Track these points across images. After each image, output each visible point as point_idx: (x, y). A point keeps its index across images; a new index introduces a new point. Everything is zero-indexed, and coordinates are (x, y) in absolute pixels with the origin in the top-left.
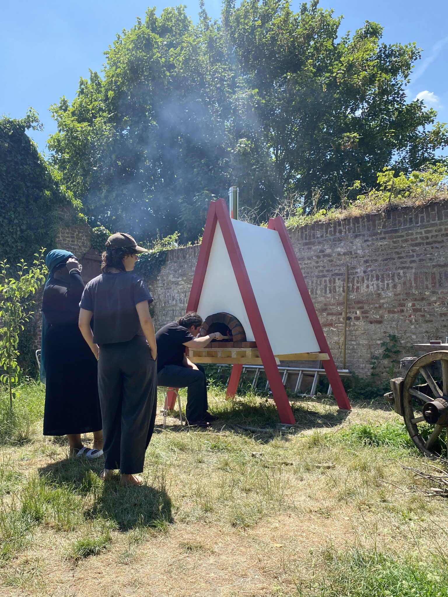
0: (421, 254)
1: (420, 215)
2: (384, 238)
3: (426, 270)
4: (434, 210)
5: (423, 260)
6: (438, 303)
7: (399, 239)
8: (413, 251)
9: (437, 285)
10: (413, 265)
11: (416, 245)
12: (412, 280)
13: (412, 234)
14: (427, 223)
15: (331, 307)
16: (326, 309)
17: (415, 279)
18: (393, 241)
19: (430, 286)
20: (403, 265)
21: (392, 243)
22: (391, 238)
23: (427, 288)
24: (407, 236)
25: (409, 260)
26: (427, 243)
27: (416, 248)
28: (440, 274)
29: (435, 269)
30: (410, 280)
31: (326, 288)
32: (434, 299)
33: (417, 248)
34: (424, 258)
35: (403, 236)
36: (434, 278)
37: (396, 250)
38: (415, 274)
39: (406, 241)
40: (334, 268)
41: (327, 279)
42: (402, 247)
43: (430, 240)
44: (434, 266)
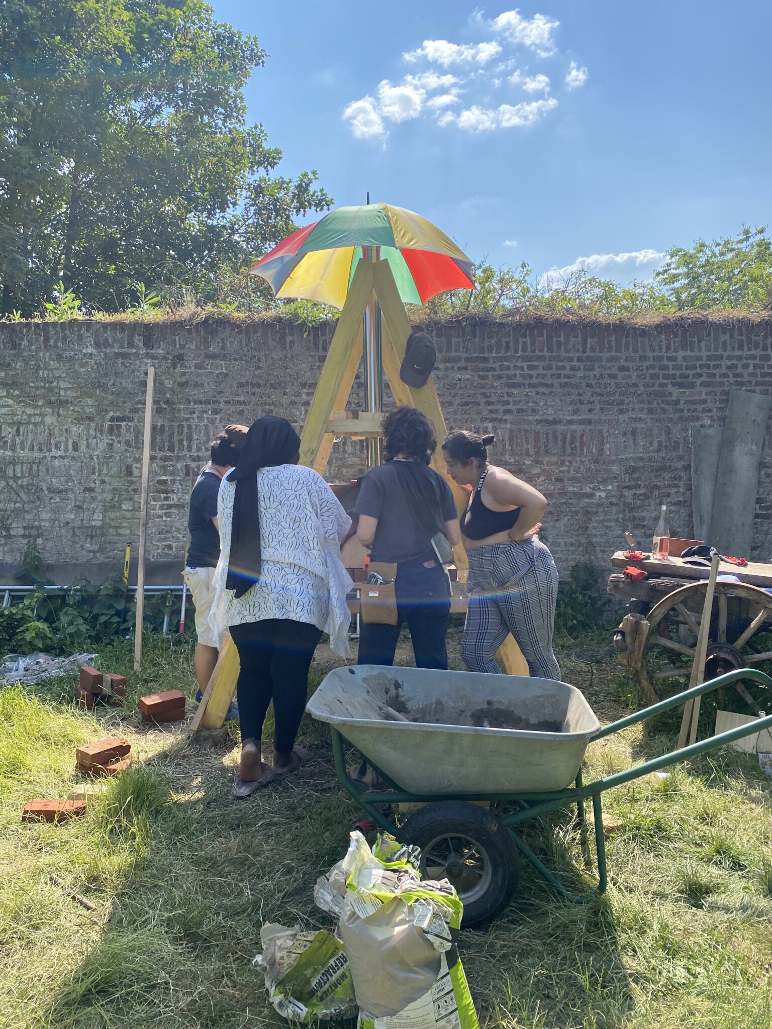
0: (520, 401)
1: (521, 340)
2: (466, 369)
3: (526, 427)
4: (541, 335)
5: (523, 411)
6: (542, 478)
7: (487, 373)
8: (509, 395)
9: (542, 450)
10: (508, 417)
11: (514, 386)
12: (507, 439)
13: (509, 368)
14: (531, 354)
17: (511, 439)
18: (479, 376)
19: (532, 452)
21: (476, 378)
22: (476, 369)
23: (528, 454)
24: (501, 370)
25: (501, 408)
26: (530, 386)
27: (513, 390)
28: (547, 435)
29: (539, 427)
30: (503, 440)
32: (536, 471)
33: (515, 391)
34: (525, 408)
35: (494, 369)
36: (537, 440)
38: (511, 431)
39: (500, 377)
42: (492, 386)
43: (534, 381)
44: (539, 422)
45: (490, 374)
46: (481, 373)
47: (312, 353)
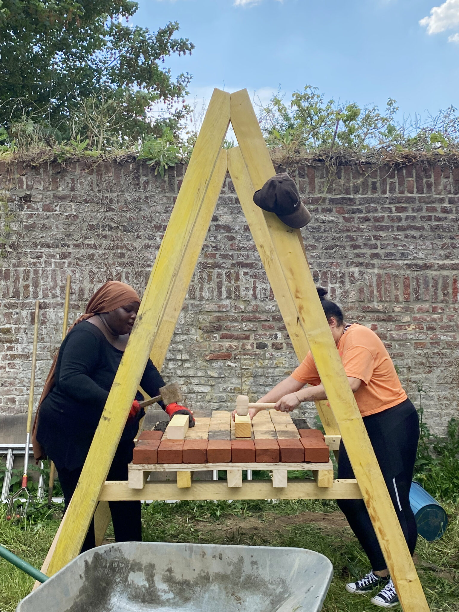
0: (388, 244)
1: (389, 181)
2: (330, 211)
3: (394, 271)
4: (410, 175)
5: (392, 254)
6: (413, 327)
7: (353, 215)
8: (376, 238)
9: (413, 297)
10: (375, 261)
11: (381, 229)
12: (374, 284)
13: (376, 210)
14: (400, 195)
15: (229, 324)
16: (218, 329)
17: (379, 285)
18: (344, 218)
19: (401, 299)
20: (361, 260)
21: (341, 220)
22: (341, 212)
23: (397, 301)
24: (369, 212)
25: (369, 252)
26: (399, 229)
27: (381, 233)
28: (418, 280)
29: (408, 272)
30: (371, 286)
31: (219, 287)
32: (407, 319)
33: (383, 234)
34: (393, 251)
35: (360, 211)
36: (406, 286)
37: (349, 234)
38: (379, 276)
39: (367, 220)
40: (236, 253)
41: (223, 272)
42: (359, 229)
43: (403, 223)
44: (409, 266)
45: (356, 216)
46: (347, 215)
47: (167, 194)
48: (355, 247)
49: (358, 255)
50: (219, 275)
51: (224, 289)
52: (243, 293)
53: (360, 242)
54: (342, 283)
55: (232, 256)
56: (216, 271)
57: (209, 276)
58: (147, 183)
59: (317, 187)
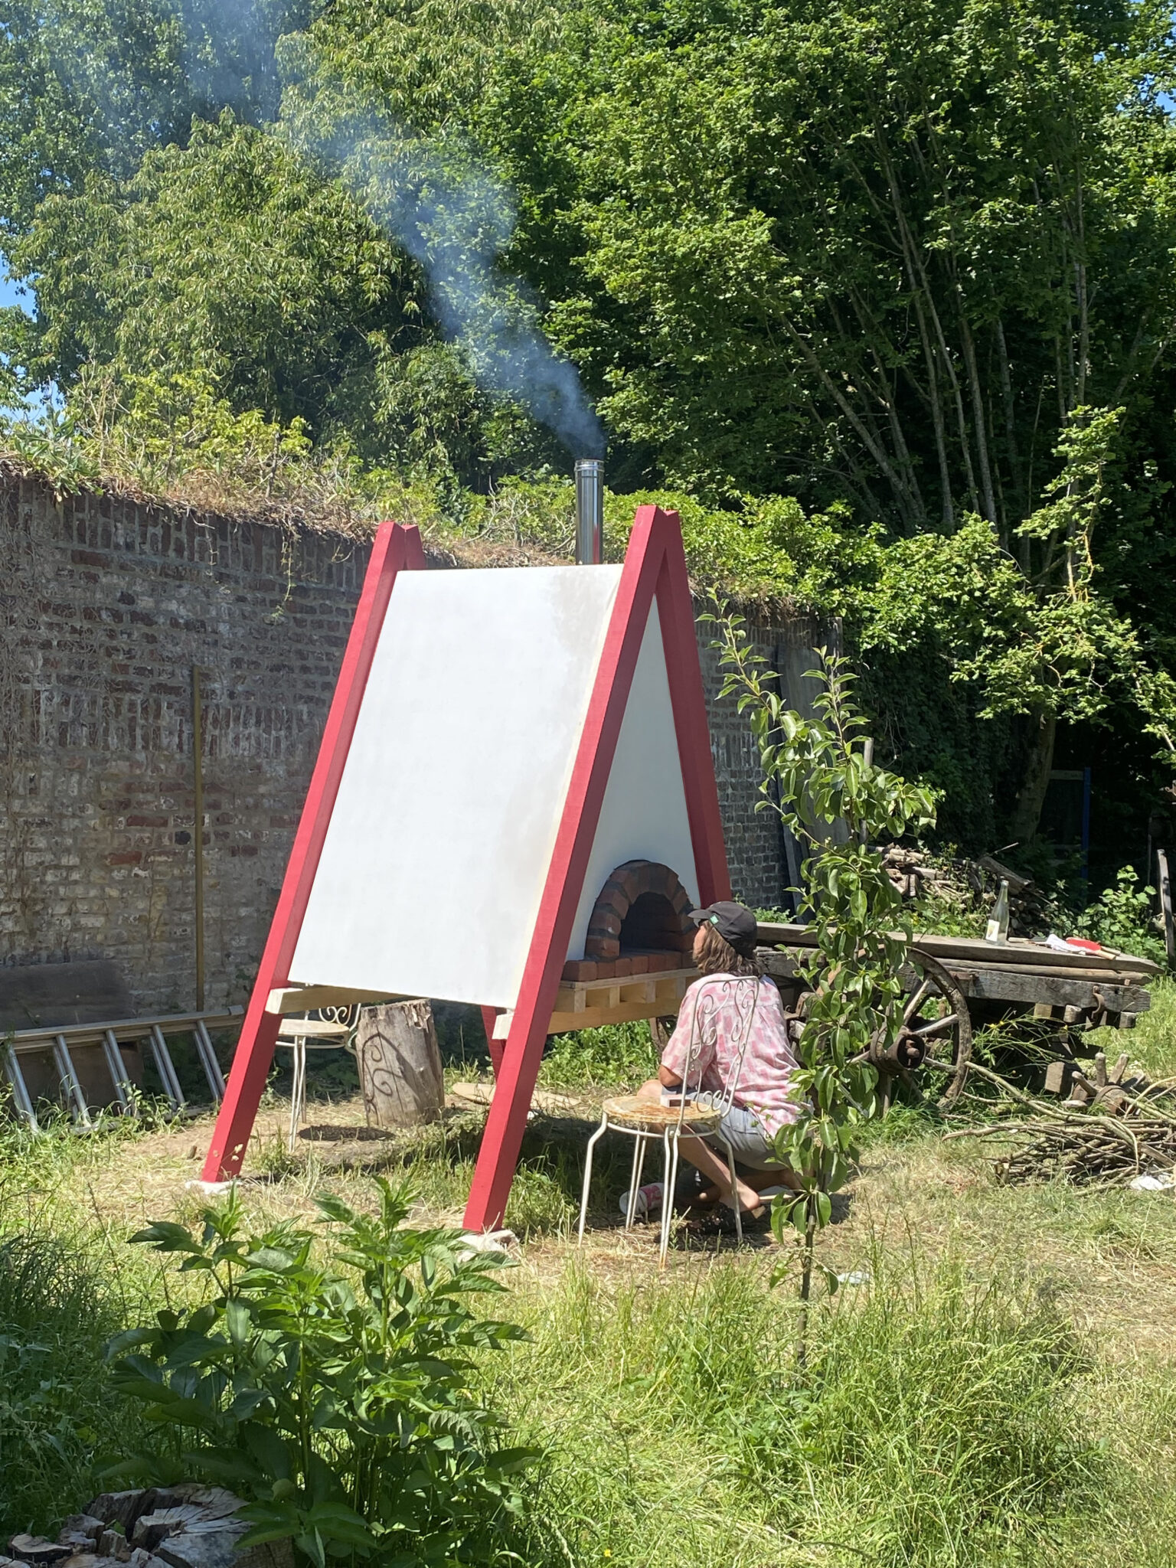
7: (306, 616)
15: (141, 796)
16: (125, 805)
18: (295, 619)
20: (309, 692)
21: (292, 623)
25: (319, 680)
31: (132, 730)
35: (314, 611)
39: (321, 625)
40: (157, 666)
41: (138, 698)
45: (309, 618)
47: (61, 544)
48: (305, 669)
49: (308, 685)
50: (132, 704)
51: (139, 732)
52: (165, 741)
53: (310, 663)
54: (289, 728)
55: (151, 672)
56: (128, 697)
57: (118, 707)
58: (29, 517)
59: (265, 563)
